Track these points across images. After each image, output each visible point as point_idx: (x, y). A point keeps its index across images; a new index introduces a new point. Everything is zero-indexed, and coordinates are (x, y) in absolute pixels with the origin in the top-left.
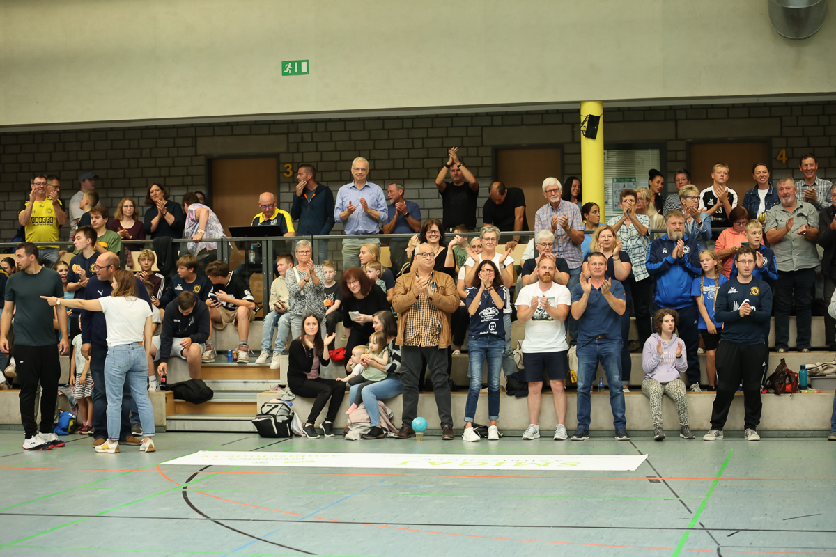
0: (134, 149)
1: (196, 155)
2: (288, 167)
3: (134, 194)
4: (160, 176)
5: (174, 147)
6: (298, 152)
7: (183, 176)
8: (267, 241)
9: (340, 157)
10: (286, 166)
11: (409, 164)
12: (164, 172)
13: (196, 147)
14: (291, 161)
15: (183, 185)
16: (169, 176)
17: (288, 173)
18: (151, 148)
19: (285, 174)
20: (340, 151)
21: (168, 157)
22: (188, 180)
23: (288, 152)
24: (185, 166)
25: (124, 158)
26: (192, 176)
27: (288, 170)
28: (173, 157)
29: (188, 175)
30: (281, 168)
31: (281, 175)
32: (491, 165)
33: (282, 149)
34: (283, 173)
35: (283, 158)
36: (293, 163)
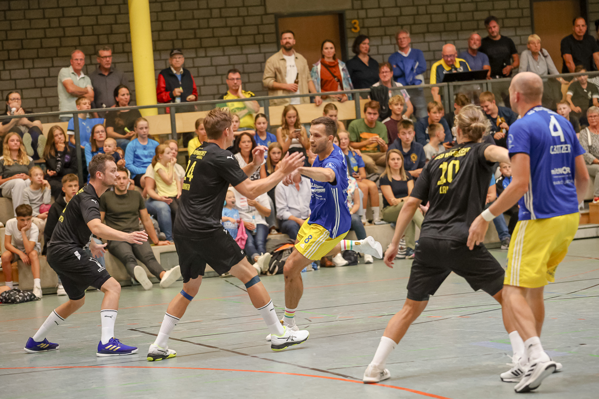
0: (202, 9)
1: (266, 14)
2: (355, 23)
3: (206, 54)
4: (231, 36)
5: (244, 6)
6: (362, 9)
7: (254, 35)
8: (487, 84)
9: (401, 12)
10: (353, 22)
11: (461, 17)
12: (235, 31)
13: (265, 5)
14: (356, 17)
15: (255, 43)
16: (241, 35)
17: (355, 28)
18: (220, 8)
19: (353, 30)
20: (400, 7)
21: (239, 16)
22: (259, 39)
23: (353, 9)
24: (255, 25)
25: (193, 19)
26: (263, 34)
27: (356, 26)
28: (244, 17)
29: (259, 34)
30: (348, 24)
31: (348, 30)
32: (529, 15)
33: (348, 5)
34: (351, 28)
35: (348, 15)
36: (358, 18)
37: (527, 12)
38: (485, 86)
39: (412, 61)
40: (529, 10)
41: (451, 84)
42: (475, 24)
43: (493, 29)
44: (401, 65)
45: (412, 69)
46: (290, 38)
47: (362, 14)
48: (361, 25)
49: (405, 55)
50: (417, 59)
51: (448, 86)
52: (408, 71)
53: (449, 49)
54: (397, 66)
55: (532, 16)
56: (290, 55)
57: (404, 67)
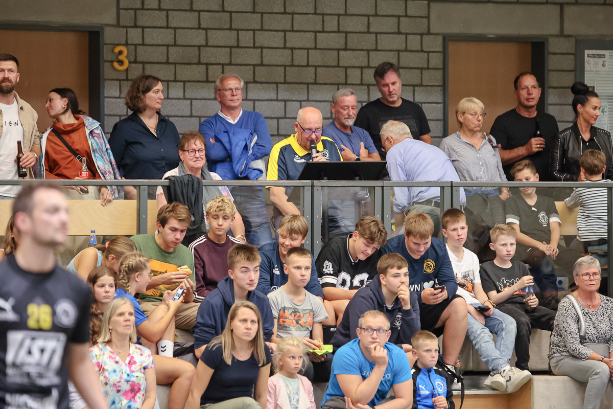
2: (121, 53)
6: (135, 26)
9: (207, 40)
10: (117, 50)
11: (316, 57)
14: (124, 42)
17: (121, 63)
19: (116, 65)
20: (206, 29)
23: (118, 25)
27: (122, 57)
30: (106, 54)
31: (106, 64)
32: (441, 66)
33: (109, 18)
34: (112, 62)
35: (109, 35)
36: (127, 44)
37: (436, 60)
38: (378, 191)
39: (244, 134)
40: (440, 56)
41: (316, 182)
42: (341, 73)
43: (392, 88)
44: (225, 139)
45: (246, 148)
46: (10, 70)
47: (135, 35)
48: (132, 59)
49: (232, 120)
50: (255, 131)
51: (312, 186)
52: (237, 151)
53: (312, 116)
54: (217, 139)
55: (444, 69)
56: (8, 103)
57: (230, 142)
